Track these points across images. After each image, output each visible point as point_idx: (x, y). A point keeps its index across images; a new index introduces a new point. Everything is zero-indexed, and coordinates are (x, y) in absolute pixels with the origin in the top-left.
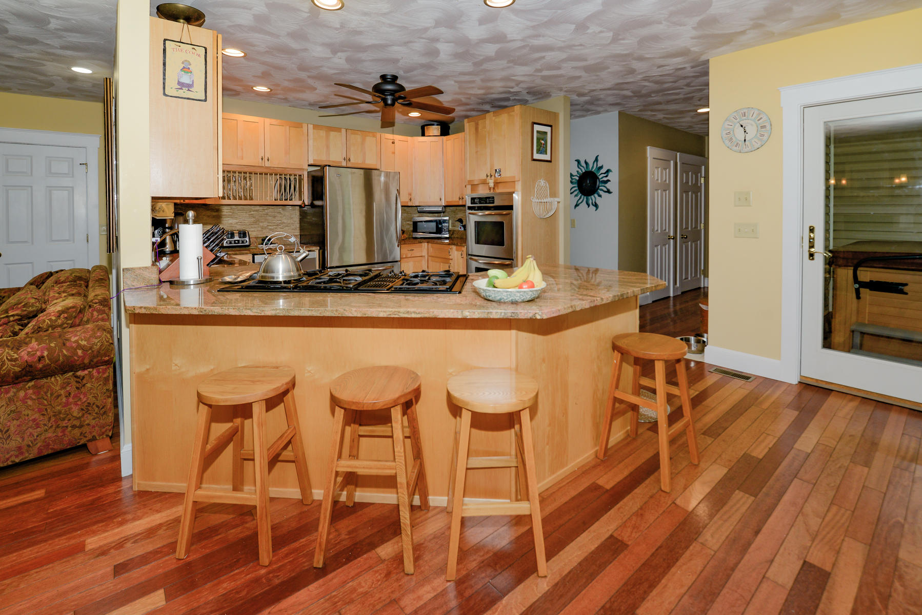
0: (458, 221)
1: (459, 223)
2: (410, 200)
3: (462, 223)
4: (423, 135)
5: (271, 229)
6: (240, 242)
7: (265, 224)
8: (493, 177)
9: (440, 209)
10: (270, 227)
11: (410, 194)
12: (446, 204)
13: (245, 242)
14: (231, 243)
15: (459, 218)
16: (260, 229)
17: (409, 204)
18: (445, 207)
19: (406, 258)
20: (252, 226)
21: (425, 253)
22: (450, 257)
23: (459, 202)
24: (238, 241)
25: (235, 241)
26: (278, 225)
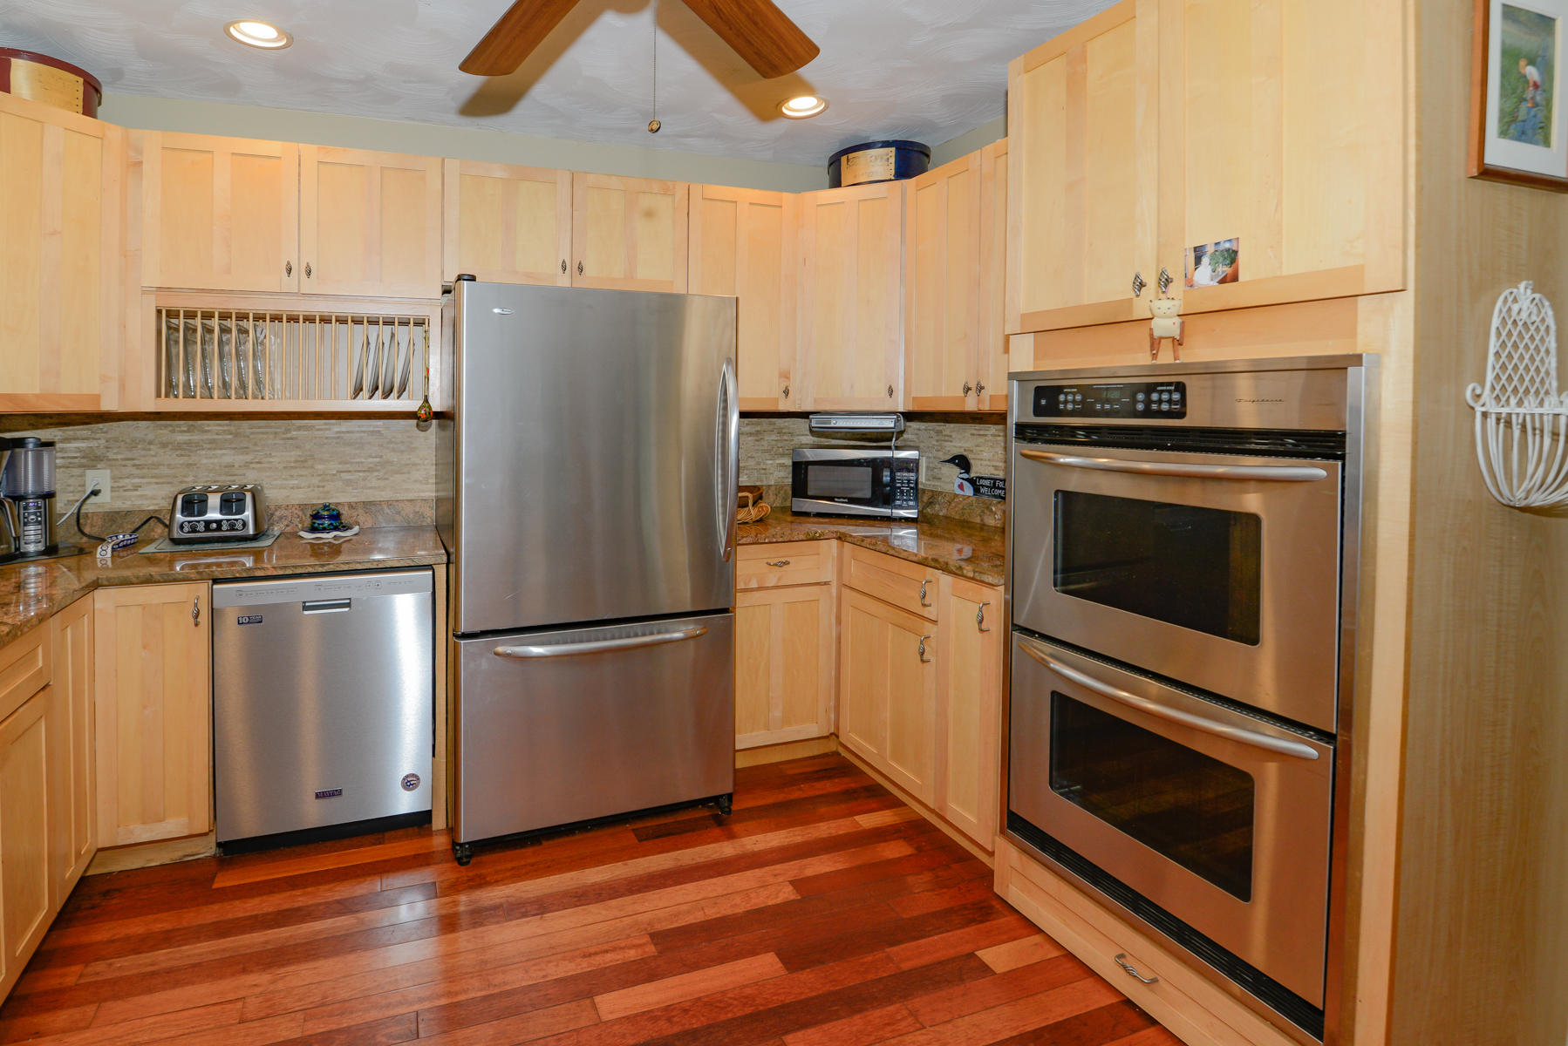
0: (952, 461)
1: (957, 470)
2: (786, 392)
3: (968, 472)
4: (836, 182)
5: (348, 483)
6: (225, 527)
7: (333, 467)
8: (1177, 288)
9: (888, 423)
10: (346, 476)
11: (785, 375)
12: (910, 408)
13: (239, 525)
14: (194, 530)
15: (957, 452)
16: (316, 481)
17: (783, 406)
18: (909, 416)
19: (759, 589)
20: (294, 472)
21: (829, 574)
22: (930, 612)
23: (963, 400)
24: (219, 522)
25: (208, 523)
26: (370, 470)
